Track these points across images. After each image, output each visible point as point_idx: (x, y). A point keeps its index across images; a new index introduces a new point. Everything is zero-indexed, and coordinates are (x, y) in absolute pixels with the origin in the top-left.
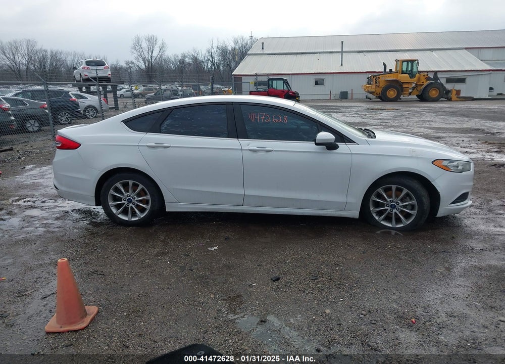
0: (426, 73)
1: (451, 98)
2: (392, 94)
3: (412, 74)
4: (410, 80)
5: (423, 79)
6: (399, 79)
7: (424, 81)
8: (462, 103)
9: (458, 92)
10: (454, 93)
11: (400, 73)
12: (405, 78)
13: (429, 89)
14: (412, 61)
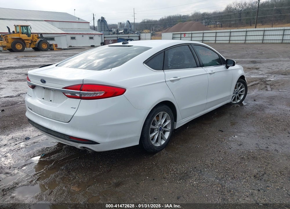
0: (37, 34)
1: (53, 49)
2: (19, 47)
3: (28, 34)
4: (28, 38)
5: (36, 38)
6: (21, 37)
7: (37, 39)
8: (60, 51)
9: (56, 45)
10: (54, 46)
11: (21, 34)
12: (24, 37)
13: (41, 44)
14: (27, 26)
